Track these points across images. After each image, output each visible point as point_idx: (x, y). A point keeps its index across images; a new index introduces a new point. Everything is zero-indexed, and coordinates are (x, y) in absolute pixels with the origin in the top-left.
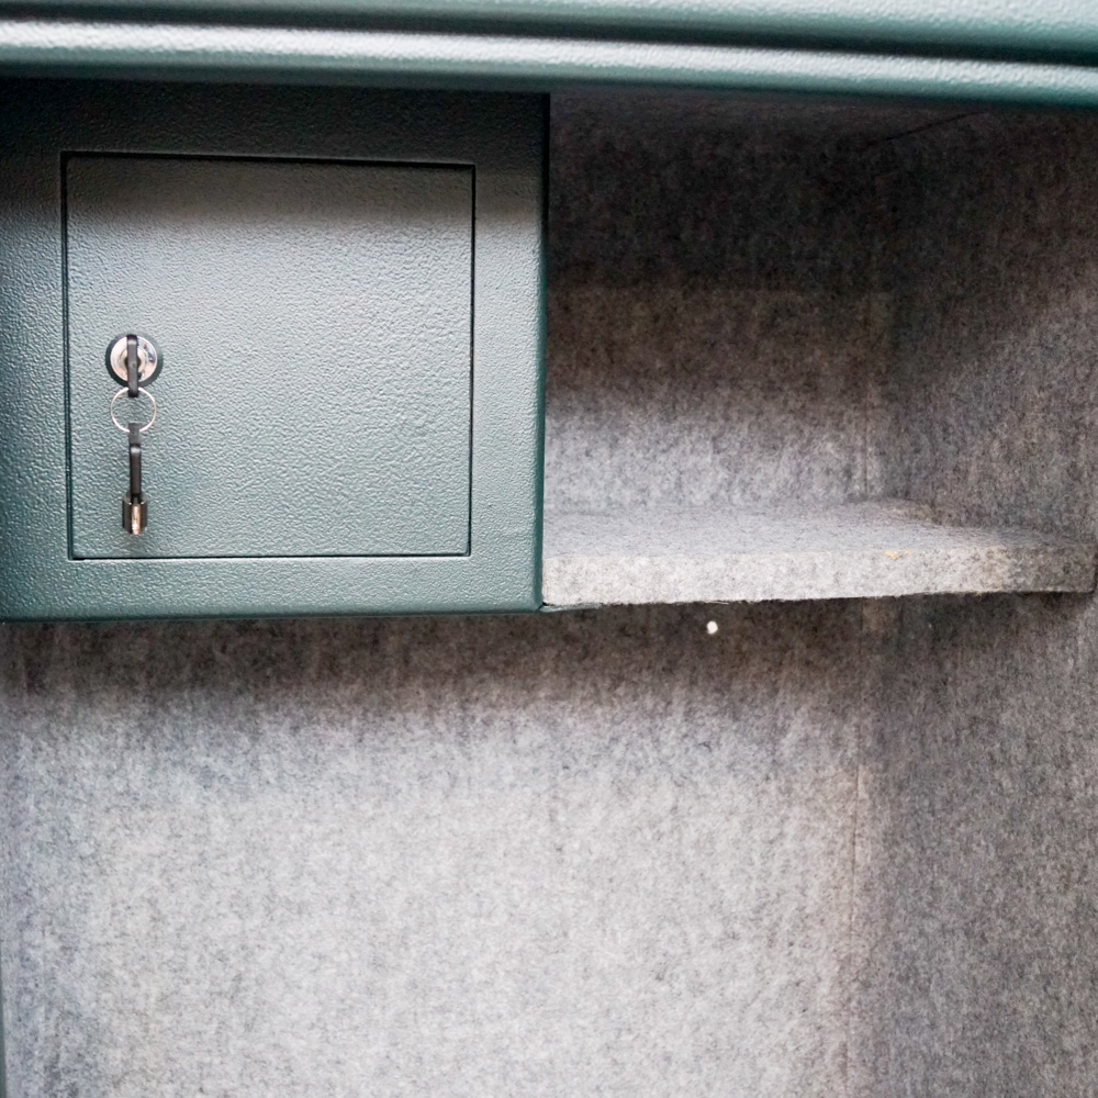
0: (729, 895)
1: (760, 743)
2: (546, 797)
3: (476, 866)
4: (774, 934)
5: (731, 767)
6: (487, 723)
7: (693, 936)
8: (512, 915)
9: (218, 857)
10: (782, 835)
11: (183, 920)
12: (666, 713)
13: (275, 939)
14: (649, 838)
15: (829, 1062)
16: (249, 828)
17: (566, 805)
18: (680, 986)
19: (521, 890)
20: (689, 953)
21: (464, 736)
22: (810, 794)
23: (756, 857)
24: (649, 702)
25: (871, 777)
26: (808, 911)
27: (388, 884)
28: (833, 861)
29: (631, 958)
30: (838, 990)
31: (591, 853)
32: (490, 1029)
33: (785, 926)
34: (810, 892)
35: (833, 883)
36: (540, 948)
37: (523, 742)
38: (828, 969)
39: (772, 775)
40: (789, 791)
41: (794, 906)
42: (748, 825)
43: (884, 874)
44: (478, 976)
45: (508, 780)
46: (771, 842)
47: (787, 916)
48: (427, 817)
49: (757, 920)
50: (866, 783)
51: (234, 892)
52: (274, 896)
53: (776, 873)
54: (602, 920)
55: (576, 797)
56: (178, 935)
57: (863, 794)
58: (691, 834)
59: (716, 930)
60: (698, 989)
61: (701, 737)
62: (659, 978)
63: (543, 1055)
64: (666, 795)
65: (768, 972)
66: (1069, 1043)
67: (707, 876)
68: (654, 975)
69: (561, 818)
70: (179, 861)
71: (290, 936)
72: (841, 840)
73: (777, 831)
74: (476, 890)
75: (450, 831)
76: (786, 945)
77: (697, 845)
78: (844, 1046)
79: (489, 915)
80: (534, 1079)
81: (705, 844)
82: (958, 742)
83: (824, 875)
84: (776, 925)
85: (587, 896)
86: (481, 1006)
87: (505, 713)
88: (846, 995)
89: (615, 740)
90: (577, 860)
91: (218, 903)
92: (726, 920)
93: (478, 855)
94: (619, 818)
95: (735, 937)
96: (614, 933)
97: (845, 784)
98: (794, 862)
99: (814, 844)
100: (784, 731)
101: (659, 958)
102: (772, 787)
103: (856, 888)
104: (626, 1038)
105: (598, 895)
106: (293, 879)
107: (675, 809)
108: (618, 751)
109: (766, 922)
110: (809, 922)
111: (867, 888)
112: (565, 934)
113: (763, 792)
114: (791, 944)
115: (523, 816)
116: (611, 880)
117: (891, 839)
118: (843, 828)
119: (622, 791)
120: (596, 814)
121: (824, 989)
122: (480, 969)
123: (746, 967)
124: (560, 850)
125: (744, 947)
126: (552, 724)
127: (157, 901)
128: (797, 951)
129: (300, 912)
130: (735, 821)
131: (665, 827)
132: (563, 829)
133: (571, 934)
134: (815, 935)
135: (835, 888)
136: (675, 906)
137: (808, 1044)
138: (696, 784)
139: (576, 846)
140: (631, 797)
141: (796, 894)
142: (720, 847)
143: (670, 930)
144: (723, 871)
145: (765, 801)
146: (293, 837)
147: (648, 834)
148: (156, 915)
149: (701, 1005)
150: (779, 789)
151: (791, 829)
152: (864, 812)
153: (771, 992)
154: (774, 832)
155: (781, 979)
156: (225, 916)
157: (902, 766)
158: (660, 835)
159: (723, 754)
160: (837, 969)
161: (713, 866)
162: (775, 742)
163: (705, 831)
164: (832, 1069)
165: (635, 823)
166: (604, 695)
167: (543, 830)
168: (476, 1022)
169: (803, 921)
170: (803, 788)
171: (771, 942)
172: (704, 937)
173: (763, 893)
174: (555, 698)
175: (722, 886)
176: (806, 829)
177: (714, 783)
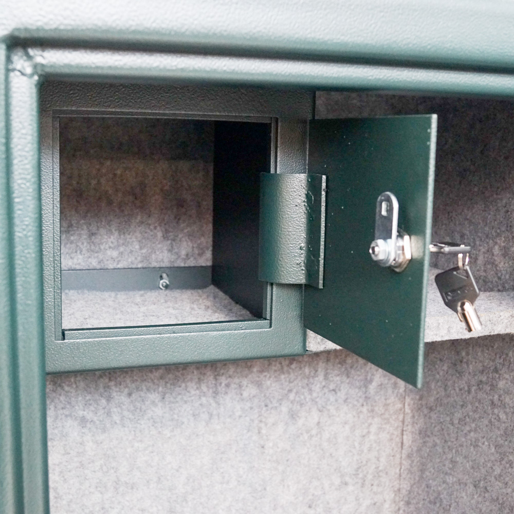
0: (344, 464)
1: (360, 388)
2: (256, 422)
3: (221, 458)
4: (364, 481)
5: (345, 401)
6: (228, 386)
7: (326, 485)
8: (239, 481)
9: (89, 463)
10: (369, 432)
11: (71, 497)
12: (315, 376)
13: (119, 503)
14: (306, 438)
16: (106, 447)
17: (266, 425)
18: (320, 510)
19: (244, 469)
20: (324, 493)
21: (216, 393)
22: (383, 411)
23: (356, 444)
24: (307, 370)
25: (412, 402)
26: (380, 468)
27: (177, 471)
28: (392, 443)
29: (297, 498)
30: (394, 505)
31: (278, 448)
33: (370, 477)
34: (383, 460)
35: (392, 454)
36: (253, 496)
37: (245, 394)
38: (389, 496)
39: (365, 404)
40: (372, 411)
41: (374, 466)
42: (353, 429)
43: (419, 450)
45: (238, 414)
46: (364, 436)
47: (370, 472)
48: (197, 435)
49: (356, 475)
50: (409, 405)
51: (98, 481)
52: (119, 481)
53: (365, 451)
54: (283, 480)
55: (271, 420)
56: (69, 505)
57: (408, 410)
58: (326, 435)
59: (337, 481)
61: (332, 386)
62: (310, 507)
64: (315, 416)
65: (361, 499)
67: (333, 455)
68: (308, 506)
69: (264, 431)
70: (69, 467)
71: (127, 501)
72: (396, 433)
73: (367, 431)
74: (222, 470)
75: (209, 441)
76: (370, 486)
77: (329, 440)
79: (228, 482)
81: (333, 440)
82: (469, 392)
83: (388, 450)
84: (365, 476)
85: (276, 469)
87: (236, 380)
88: (397, 508)
89: (290, 391)
90: (271, 451)
91: (90, 487)
92: (342, 476)
93: (223, 453)
94: (292, 429)
95: (346, 484)
96: (288, 486)
97: (399, 406)
98: (374, 445)
99: (384, 436)
100: (371, 381)
101: (311, 497)
102: (365, 409)
103: (404, 456)
105: (281, 468)
106: (129, 471)
107: (318, 423)
108: (292, 396)
109: (361, 476)
110: (381, 474)
111: (409, 456)
112: (265, 489)
113: (361, 412)
114: (372, 485)
115: (245, 431)
116: (287, 460)
117: (424, 434)
118: (398, 427)
119: (293, 416)
120: (281, 428)
121: (386, 506)
122: (223, 510)
123: (351, 498)
124: (263, 447)
125: (351, 488)
126: (259, 385)
127: (57, 488)
128: (375, 488)
129: (132, 488)
130: (347, 427)
131: (314, 432)
132: (265, 437)
133: (268, 488)
134: (383, 479)
135: (393, 456)
136: (318, 471)
138: (329, 410)
139: (271, 444)
140: (297, 419)
143: (315, 483)
144: (341, 452)
145: (362, 416)
146: (129, 450)
147: (306, 436)
148: (57, 496)
150: (368, 410)
151: (373, 429)
152: (408, 419)
153: (363, 509)
154: (365, 431)
155: (368, 502)
156: (93, 493)
157: (432, 399)
158: (311, 437)
159: (342, 395)
160: (393, 495)
161: (336, 450)
162: (366, 387)
163: (333, 433)
165: (300, 431)
166: (285, 368)
167: (255, 438)
169: (377, 473)
170: (379, 409)
171: (363, 485)
172: (332, 485)
173: (360, 461)
174: (261, 371)
175: (341, 459)
176: (380, 429)
177: (337, 409)
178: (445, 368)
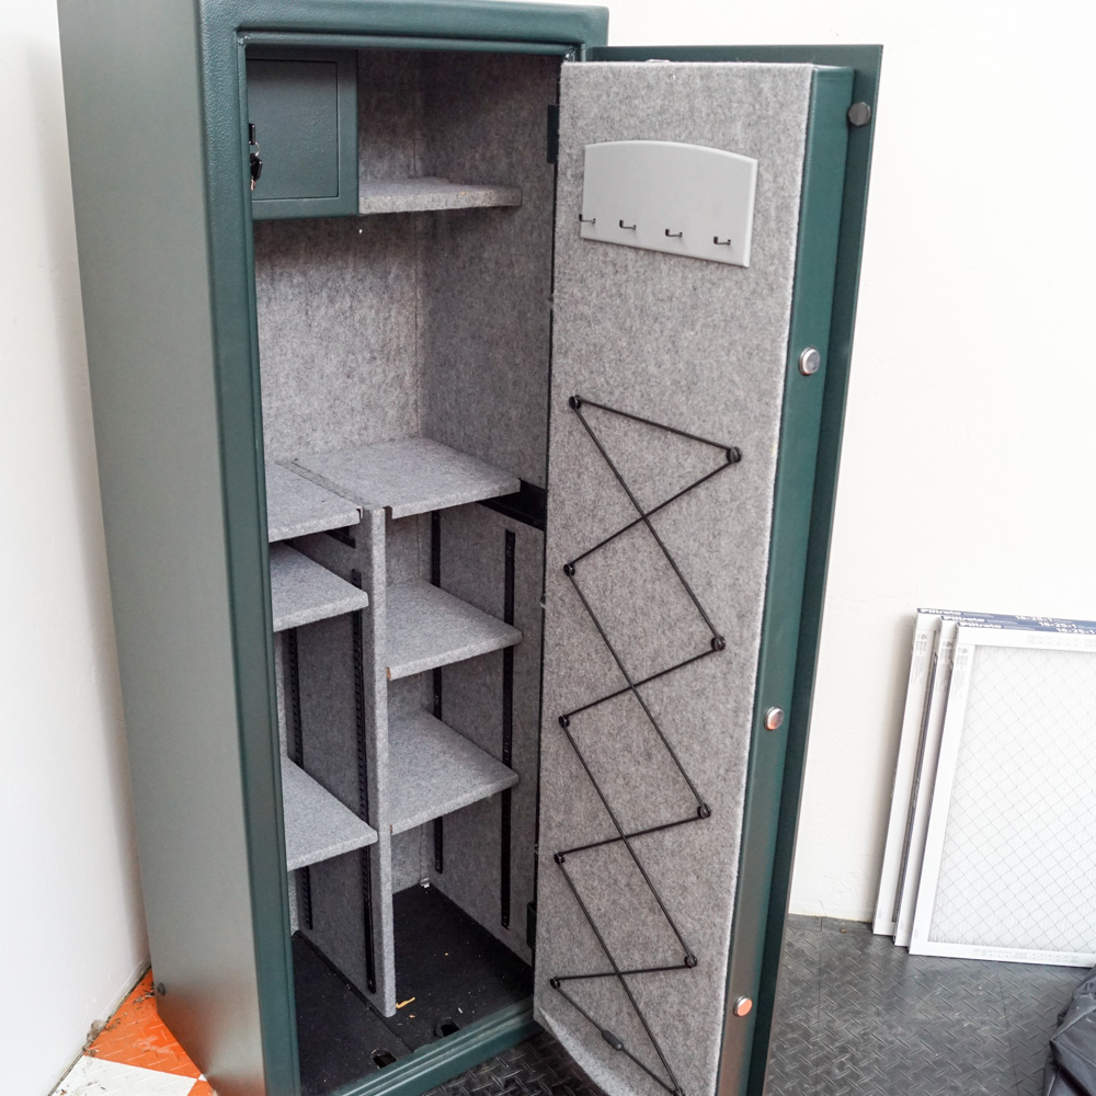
0: (372, 341)
1: (381, 278)
2: (304, 304)
4: (389, 356)
5: (370, 289)
6: (281, 274)
7: (360, 359)
8: (294, 354)
10: (390, 316)
12: (346, 268)
14: (342, 319)
15: (410, 409)
17: (311, 307)
18: (356, 380)
19: (297, 343)
20: (359, 366)
21: (273, 279)
22: (400, 299)
23: (381, 325)
24: (340, 263)
25: (423, 289)
26: (401, 346)
28: (409, 325)
29: (338, 369)
30: (413, 378)
31: (321, 327)
32: (288, 402)
33: (393, 353)
34: (402, 339)
35: (409, 334)
36: (305, 367)
37: (295, 281)
38: (409, 370)
39: (386, 292)
40: (392, 298)
41: (395, 344)
42: (377, 313)
43: (430, 327)
44: (282, 380)
45: (290, 297)
46: (386, 319)
47: (393, 349)
49: (382, 351)
50: (420, 292)
53: (388, 331)
54: (327, 354)
55: (315, 304)
57: (419, 297)
58: (357, 317)
59: (368, 356)
60: (362, 381)
61: (360, 277)
63: (307, 411)
64: (347, 303)
65: (387, 372)
66: (517, 361)
67: (364, 334)
68: (347, 376)
69: (310, 313)
72: (411, 316)
76: (393, 360)
77: (359, 321)
78: (416, 401)
79: (285, 354)
80: (304, 421)
81: (363, 321)
82: (464, 267)
83: (405, 331)
84: (389, 352)
85: (321, 344)
86: (284, 393)
87: (287, 270)
88: (416, 380)
89: (328, 280)
90: (316, 329)
92: (371, 352)
94: (331, 311)
95: (375, 358)
96: (331, 359)
97: (412, 294)
98: (395, 326)
99: (402, 319)
100: (390, 273)
101: (348, 369)
102: (386, 296)
103: (418, 335)
104: (338, 402)
105: (324, 344)
107: (351, 307)
108: (330, 284)
109: (386, 352)
110: (401, 351)
111: (422, 335)
112: (313, 361)
113: (383, 298)
114: (395, 360)
115: (296, 313)
116: (329, 337)
117: (432, 313)
118: (412, 311)
119: (332, 300)
120: (323, 310)
121: (407, 378)
123: (379, 370)
124: (310, 326)
125: (379, 362)
126: (304, 274)
128: (397, 363)
130: (373, 311)
131: (348, 315)
132: (311, 318)
133: (316, 361)
134: (403, 356)
135: (410, 336)
136: (353, 347)
137: (403, 401)
138: (358, 296)
139: (316, 324)
140: (335, 303)
141: (395, 340)
142: (368, 321)
143: (351, 357)
144: (370, 331)
145: (383, 302)
147: (342, 317)
149: (364, 387)
150: (388, 297)
151: (393, 313)
152: (420, 305)
153: (389, 380)
154: (387, 315)
155: (392, 374)
157: (437, 282)
158: (346, 318)
159: (367, 284)
160: (412, 369)
161: (366, 330)
162: (386, 278)
163: (362, 315)
164: (411, 410)
165: (337, 313)
166: (324, 261)
167: (304, 318)
168: (283, 400)
169: (399, 350)
170: (397, 295)
171: (388, 360)
172: (364, 358)
173: (384, 340)
174: (305, 263)
175: (370, 338)
176: (399, 313)
177: (365, 296)
178: (446, 255)
